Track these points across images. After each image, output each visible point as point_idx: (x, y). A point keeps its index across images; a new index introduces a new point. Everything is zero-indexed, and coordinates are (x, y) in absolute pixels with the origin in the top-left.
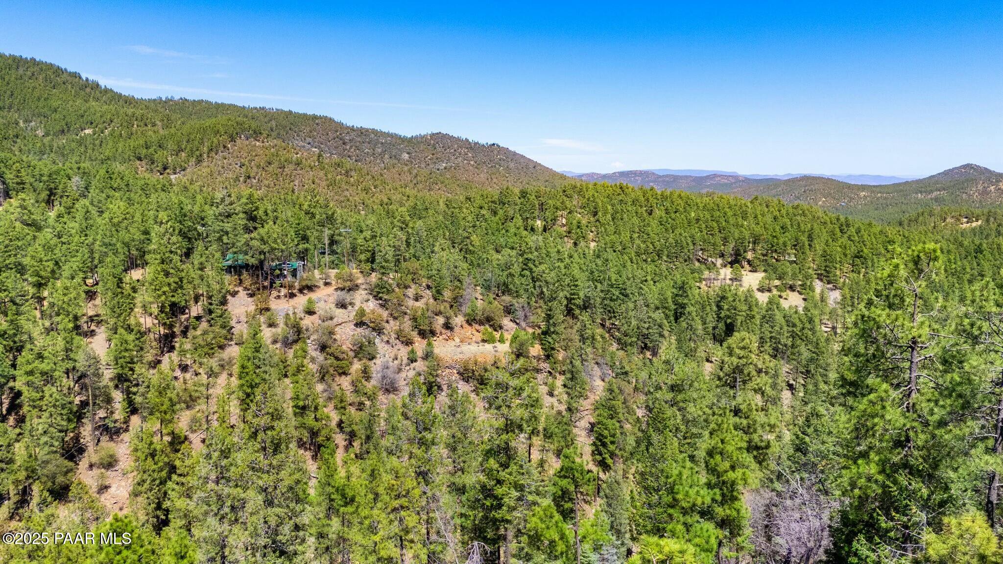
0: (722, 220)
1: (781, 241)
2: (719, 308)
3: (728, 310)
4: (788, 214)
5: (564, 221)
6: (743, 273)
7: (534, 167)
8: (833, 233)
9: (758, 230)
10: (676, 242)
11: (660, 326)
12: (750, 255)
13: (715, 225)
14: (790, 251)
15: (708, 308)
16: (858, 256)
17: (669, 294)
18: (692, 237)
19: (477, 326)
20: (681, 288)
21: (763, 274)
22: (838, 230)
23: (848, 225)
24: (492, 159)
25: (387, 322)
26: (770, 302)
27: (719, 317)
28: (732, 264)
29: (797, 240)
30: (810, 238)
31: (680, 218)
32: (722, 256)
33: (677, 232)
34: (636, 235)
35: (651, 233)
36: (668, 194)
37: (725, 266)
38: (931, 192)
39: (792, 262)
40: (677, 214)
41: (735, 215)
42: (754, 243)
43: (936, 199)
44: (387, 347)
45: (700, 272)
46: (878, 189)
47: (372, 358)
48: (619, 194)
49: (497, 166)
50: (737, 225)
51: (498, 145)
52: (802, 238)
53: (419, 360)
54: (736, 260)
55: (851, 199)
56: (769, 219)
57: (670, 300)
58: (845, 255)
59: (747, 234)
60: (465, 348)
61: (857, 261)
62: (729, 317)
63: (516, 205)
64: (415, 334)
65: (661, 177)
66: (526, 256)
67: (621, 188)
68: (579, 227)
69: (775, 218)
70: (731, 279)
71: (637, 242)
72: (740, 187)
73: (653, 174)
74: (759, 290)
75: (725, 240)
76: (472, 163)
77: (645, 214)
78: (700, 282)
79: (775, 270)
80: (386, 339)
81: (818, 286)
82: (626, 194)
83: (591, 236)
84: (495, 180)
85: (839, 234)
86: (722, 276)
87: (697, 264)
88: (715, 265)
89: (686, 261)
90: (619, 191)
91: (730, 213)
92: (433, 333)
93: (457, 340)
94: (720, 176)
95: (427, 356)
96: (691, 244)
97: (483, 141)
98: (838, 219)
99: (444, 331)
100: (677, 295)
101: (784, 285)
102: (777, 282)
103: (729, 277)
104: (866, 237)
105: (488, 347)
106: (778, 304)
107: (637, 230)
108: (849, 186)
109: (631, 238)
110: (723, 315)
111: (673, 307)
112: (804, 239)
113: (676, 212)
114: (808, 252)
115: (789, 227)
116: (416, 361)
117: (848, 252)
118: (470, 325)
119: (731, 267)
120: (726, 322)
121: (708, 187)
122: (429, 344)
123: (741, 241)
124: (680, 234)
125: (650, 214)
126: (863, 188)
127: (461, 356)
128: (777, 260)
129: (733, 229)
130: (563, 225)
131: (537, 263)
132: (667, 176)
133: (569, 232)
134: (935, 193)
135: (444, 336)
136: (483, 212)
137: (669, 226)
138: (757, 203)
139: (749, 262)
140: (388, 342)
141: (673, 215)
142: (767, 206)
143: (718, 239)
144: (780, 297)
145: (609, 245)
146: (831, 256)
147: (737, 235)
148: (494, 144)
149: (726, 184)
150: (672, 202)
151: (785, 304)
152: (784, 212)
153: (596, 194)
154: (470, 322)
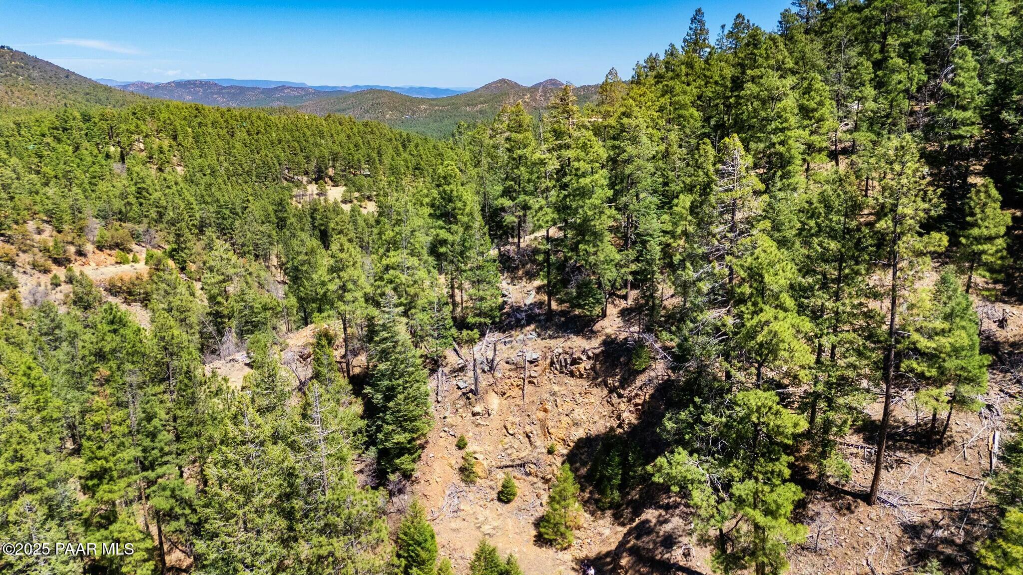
0: (302, 140)
1: (356, 157)
2: (313, 218)
3: (321, 219)
4: (359, 132)
5: (142, 146)
6: (327, 188)
7: (67, 77)
8: (396, 149)
9: (336, 148)
10: (264, 163)
11: (270, 236)
12: (331, 172)
13: (297, 145)
14: (364, 166)
15: (304, 219)
16: (417, 168)
17: (271, 209)
18: (277, 157)
19: (108, 251)
20: (280, 204)
21: (344, 188)
22: (400, 146)
23: (409, 141)
24: (4, 65)
25: (18, 255)
26: (353, 210)
27: (314, 226)
28: (316, 180)
29: (369, 156)
30: (380, 154)
31: (263, 138)
32: (307, 173)
33: (263, 152)
34: (222, 158)
35: (237, 155)
36: (247, 115)
37: (311, 183)
38: (476, 105)
39: (366, 176)
40: (259, 135)
41: (313, 135)
42: (333, 160)
43: (481, 112)
44: (25, 277)
45: (289, 189)
47: (15, 287)
48: (196, 116)
50: (316, 144)
51: (9, 48)
52: (372, 154)
53: (63, 284)
54: (319, 177)
55: (414, 112)
56: (343, 137)
57: (272, 215)
58: (408, 168)
59: (326, 153)
60: (103, 269)
61: (417, 172)
62: (322, 225)
63: (81, 130)
64: (50, 262)
65: (225, 88)
66: (139, 186)
67: (197, 109)
68: (161, 152)
69: (349, 136)
70: (317, 194)
71: (225, 164)
72: (311, 99)
73: (216, 84)
74: (342, 202)
75: (308, 159)
77: (228, 136)
78: (291, 198)
79: (354, 184)
80: (22, 270)
82: (205, 117)
83: (175, 160)
85: (402, 150)
86: (309, 192)
87: (285, 183)
88: (301, 182)
89: (274, 180)
90: (195, 112)
91: (308, 133)
92: (69, 261)
93: (93, 264)
94: (288, 88)
95: (70, 280)
96: (277, 164)
98: (401, 136)
99: (78, 258)
100: (276, 211)
101: (363, 196)
102: (357, 194)
103: (316, 192)
104: (422, 151)
105: (126, 267)
106: (359, 211)
107: (222, 152)
108: (412, 100)
109: (218, 160)
110: (316, 224)
111: (276, 221)
112: (374, 155)
113: (257, 134)
114: (378, 166)
115: (361, 144)
116: (60, 285)
117: (409, 165)
118: (101, 250)
119: (316, 183)
120: (320, 230)
121: (278, 99)
122: (70, 270)
123: (322, 158)
124: (266, 155)
125: (232, 136)
126: (423, 101)
127: (103, 276)
128: (355, 175)
129: (313, 148)
130: (141, 150)
131: (151, 191)
132: (231, 87)
133: (151, 158)
134: (479, 106)
135: (80, 262)
136: (46, 140)
137: (254, 147)
138: (331, 121)
139: (331, 178)
140: (25, 272)
141: (256, 137)
142: (340, 124)
143: (301, 158)
144: (361, 206)
145: (197, 169)
146: (396, 168)
147: (317, 154)
149: (297, 97)
150: (252, 123)
151: (364, 212)
152: (355, 130)
153: (172, 117)
154: (100, 248)
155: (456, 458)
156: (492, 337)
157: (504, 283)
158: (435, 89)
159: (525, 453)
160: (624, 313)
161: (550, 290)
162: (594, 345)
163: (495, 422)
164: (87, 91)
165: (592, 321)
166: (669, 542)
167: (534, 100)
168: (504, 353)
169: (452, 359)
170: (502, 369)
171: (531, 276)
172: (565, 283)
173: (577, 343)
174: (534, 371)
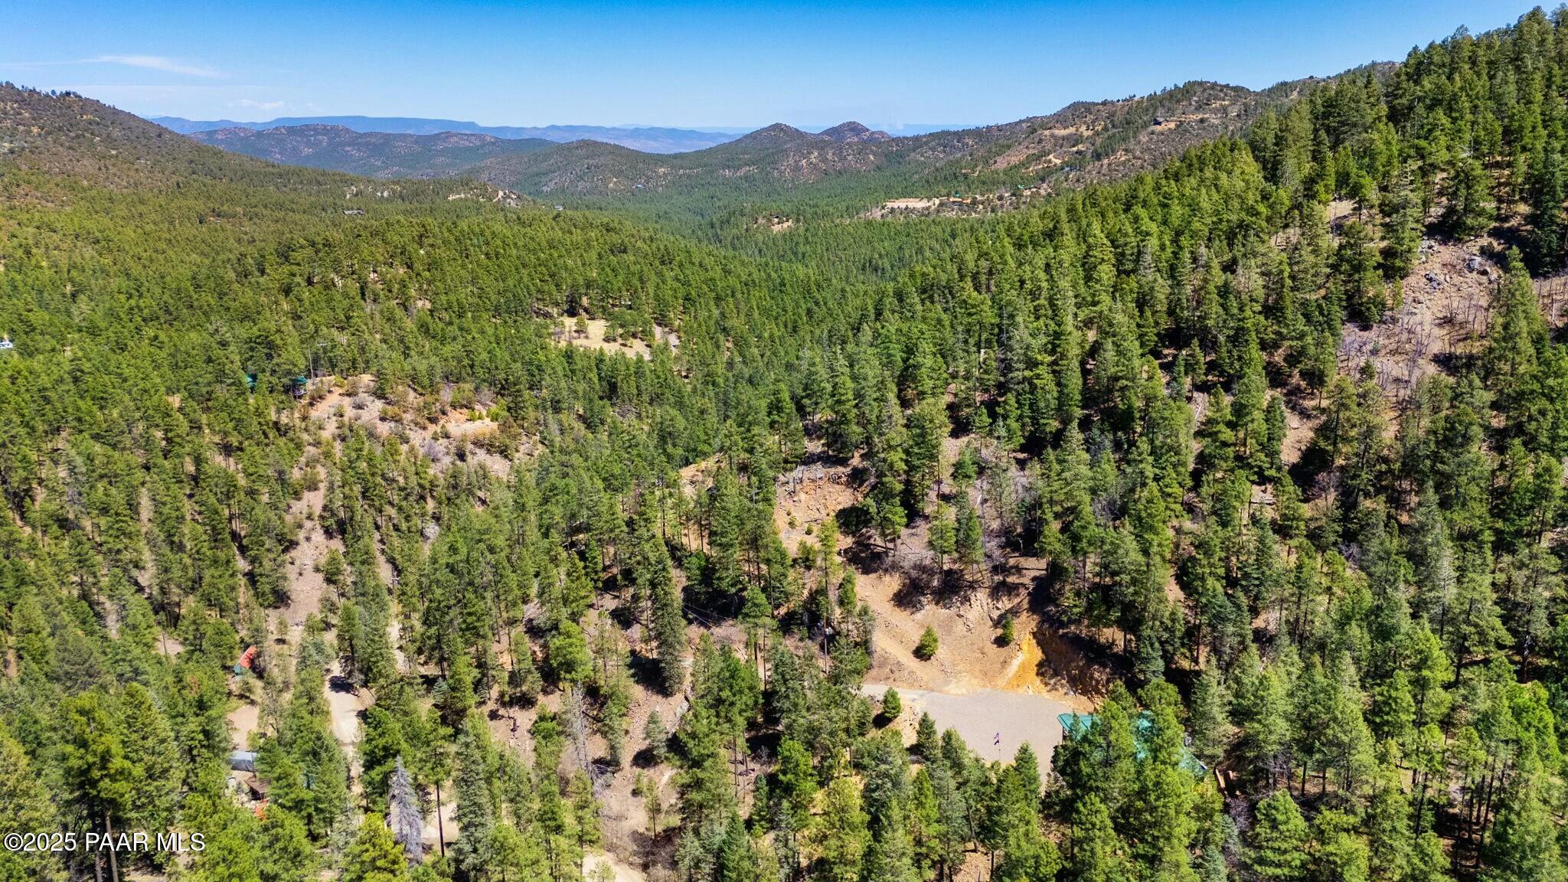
1: (614, 285)
6: (586, 322)
7: (159, 136)
12: (585, 301)
14: (625, 296)
16: (687, 298)
18: (527, 287)
19: (459, 410)
21: (604, 322)
24: (73, 121)
25: (402, 415)
28: (570, 313)
32: (557, 304)
37: (564, 316)
38: (739, 168)
43: (746, 178)
45: (544, 327)
46: (678, 162)
49: (88, 135)
51: (77, 96)
53: (440, 438)
54: (573, 308)
55: (649, 178)
58: (676, 298)
72: (492, 154)
73: (347, 129)
74: (605, 341)
76: (35, 130)
79: (615, 317)
81: (658, 331)
84: (112, 170)
86: (564, 329)
87: (537, 318)
93: (453, 422)
94: (456, 135)
95: (446, 436)
96: (528, 296)
97: (45, 89)
101: (627, 333)
102: (620, 331)
103: (572, 328)
108: (645, 159)
114: (641, 295)
119: (572, 317)
121: (442, 154)
122: (443, 427)
123: (573, 285)
124: (515, 286)
125: (467, 259)
126: (658, 159)
127: (467, 432)
128: (614, 306)
132: (371, 135)
134: (744, 169)
139: (586, 310)
144: (625, 345)
146: (663, 299)
148: (68, 94)
149: (467, 149)
151: (630, 353)
154: (455, 408)
155: (787, 519)
156: (800, 468)
157: (806, 442)
158: (674, 130)
159: (817, 515)
160: (862, 456)
161: (828, 445)
162: (848, 470)
163: (803, 505)
164: (190, 156)
165: (848, 459)
166: (870, 537)
167: (825, 160)
168: (807, 475)
169: (782, 478)
170: (806, 482)
171: (819, 438)
172: (836, 442)
173: (840, 469)
174: (821, 483)
